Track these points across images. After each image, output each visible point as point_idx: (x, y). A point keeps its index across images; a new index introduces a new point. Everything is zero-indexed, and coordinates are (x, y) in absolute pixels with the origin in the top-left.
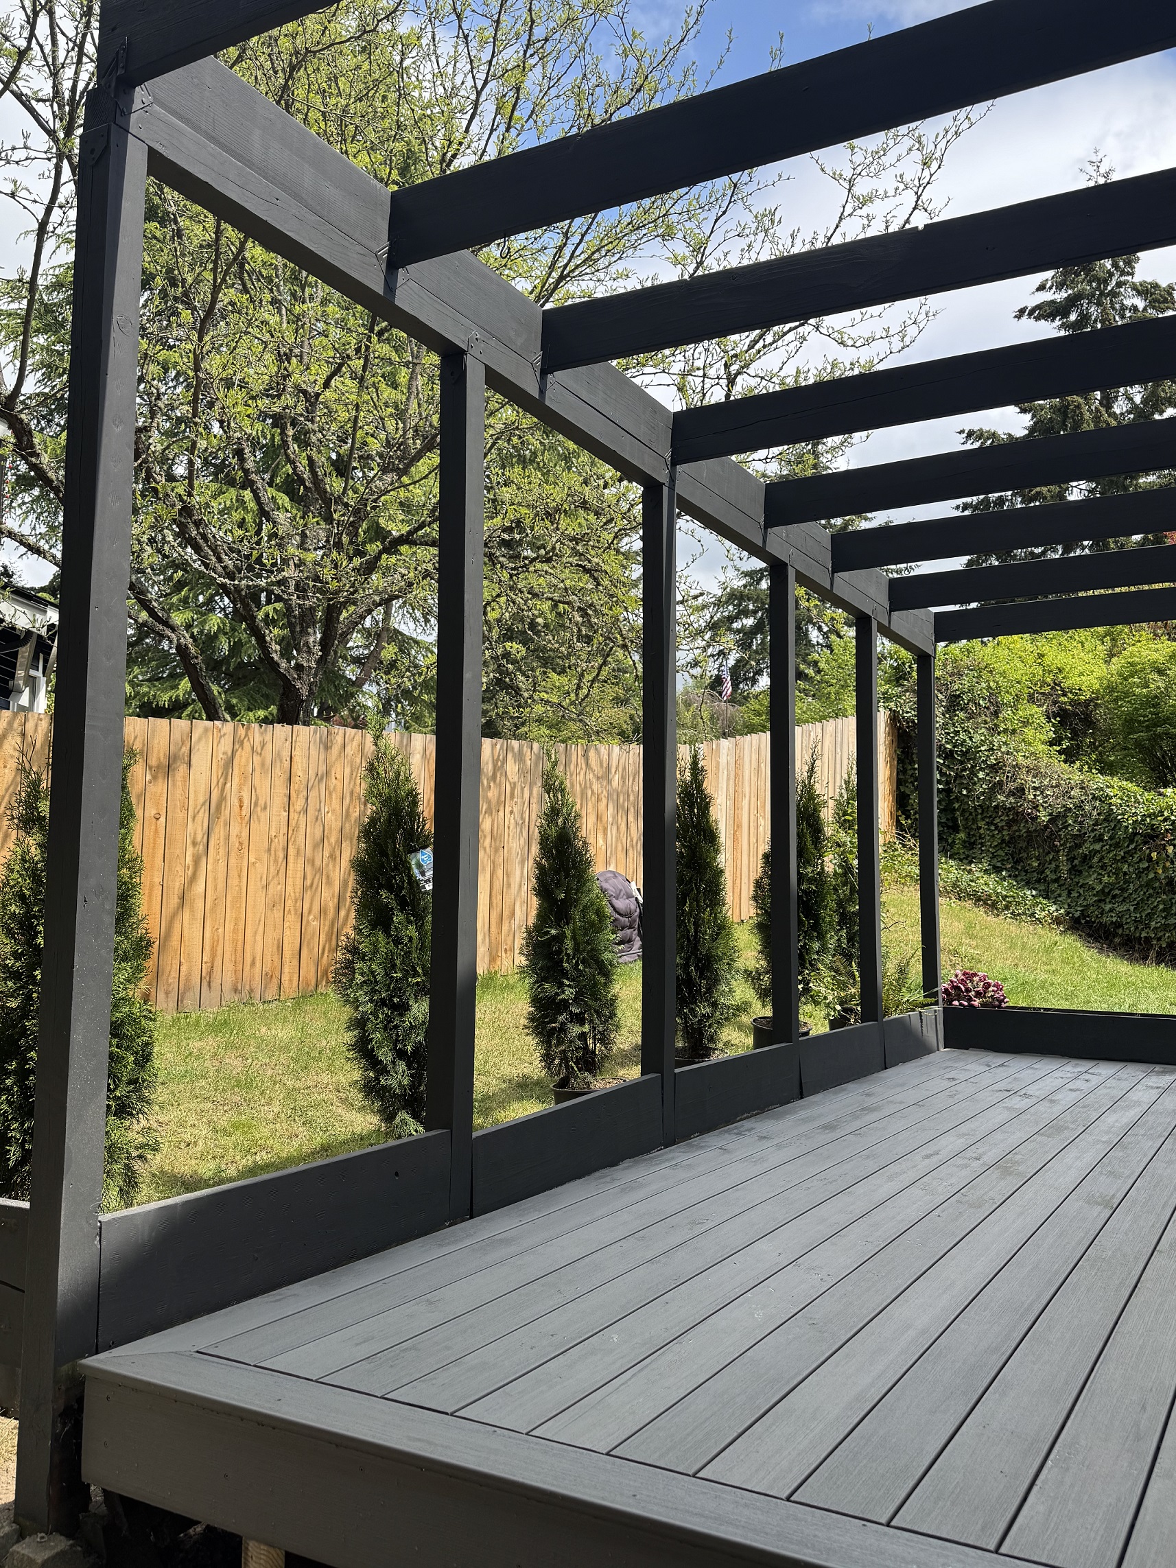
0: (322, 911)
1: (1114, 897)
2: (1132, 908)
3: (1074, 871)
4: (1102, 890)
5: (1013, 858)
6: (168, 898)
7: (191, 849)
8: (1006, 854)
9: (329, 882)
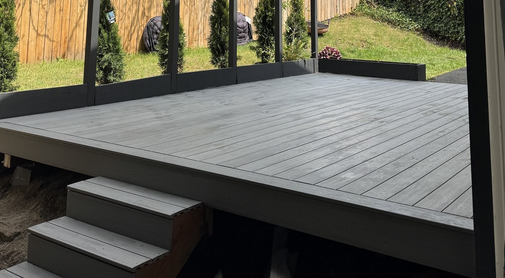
0: (126, 28)
1: (438, 21)
2: (444, 25)
3: (426, 11)
4: (434, 18)
5: (406, 6)
6: (71, 23)
7: (80, 8)
8: (404, 5)
9: (129, 18)
